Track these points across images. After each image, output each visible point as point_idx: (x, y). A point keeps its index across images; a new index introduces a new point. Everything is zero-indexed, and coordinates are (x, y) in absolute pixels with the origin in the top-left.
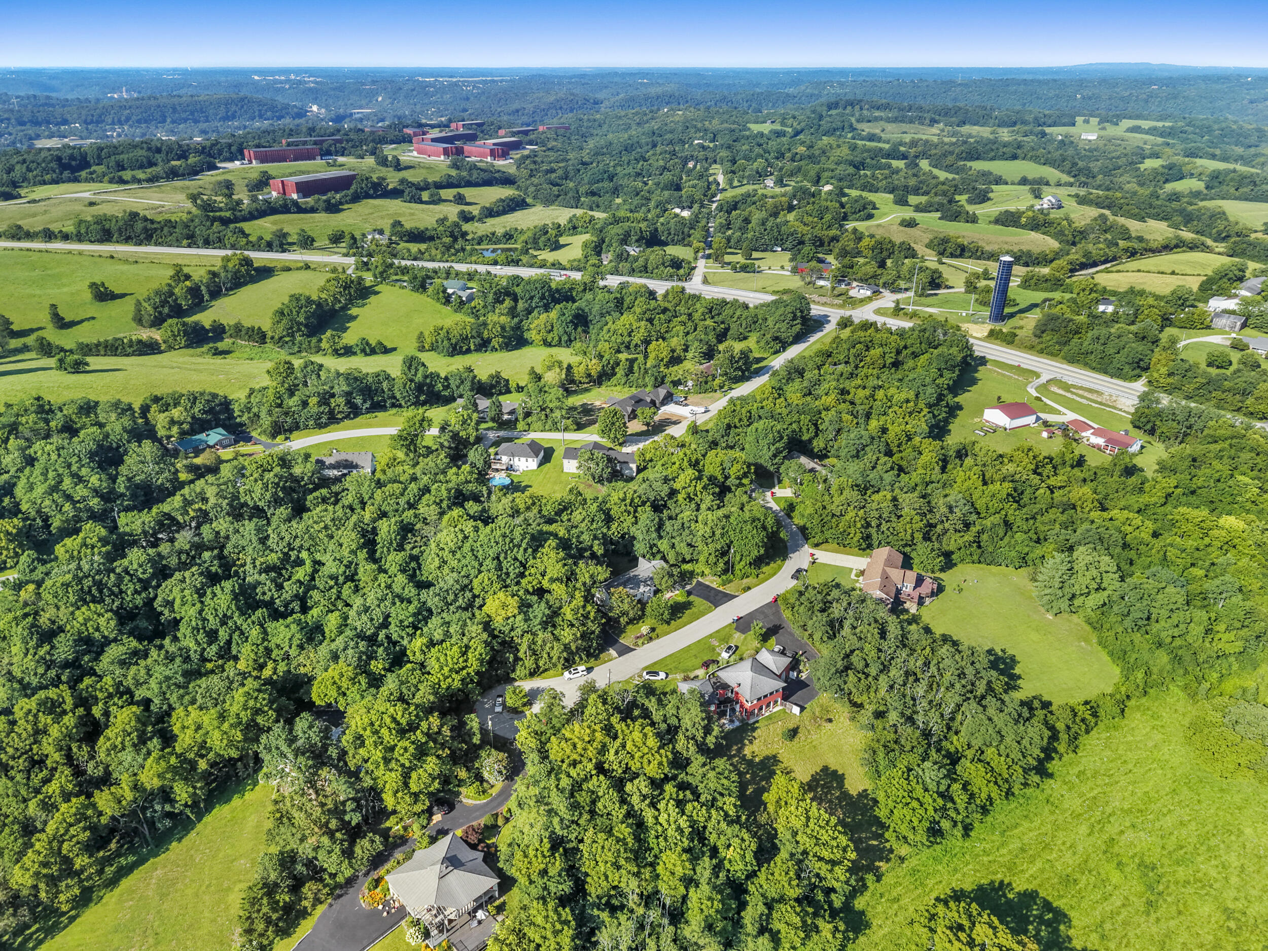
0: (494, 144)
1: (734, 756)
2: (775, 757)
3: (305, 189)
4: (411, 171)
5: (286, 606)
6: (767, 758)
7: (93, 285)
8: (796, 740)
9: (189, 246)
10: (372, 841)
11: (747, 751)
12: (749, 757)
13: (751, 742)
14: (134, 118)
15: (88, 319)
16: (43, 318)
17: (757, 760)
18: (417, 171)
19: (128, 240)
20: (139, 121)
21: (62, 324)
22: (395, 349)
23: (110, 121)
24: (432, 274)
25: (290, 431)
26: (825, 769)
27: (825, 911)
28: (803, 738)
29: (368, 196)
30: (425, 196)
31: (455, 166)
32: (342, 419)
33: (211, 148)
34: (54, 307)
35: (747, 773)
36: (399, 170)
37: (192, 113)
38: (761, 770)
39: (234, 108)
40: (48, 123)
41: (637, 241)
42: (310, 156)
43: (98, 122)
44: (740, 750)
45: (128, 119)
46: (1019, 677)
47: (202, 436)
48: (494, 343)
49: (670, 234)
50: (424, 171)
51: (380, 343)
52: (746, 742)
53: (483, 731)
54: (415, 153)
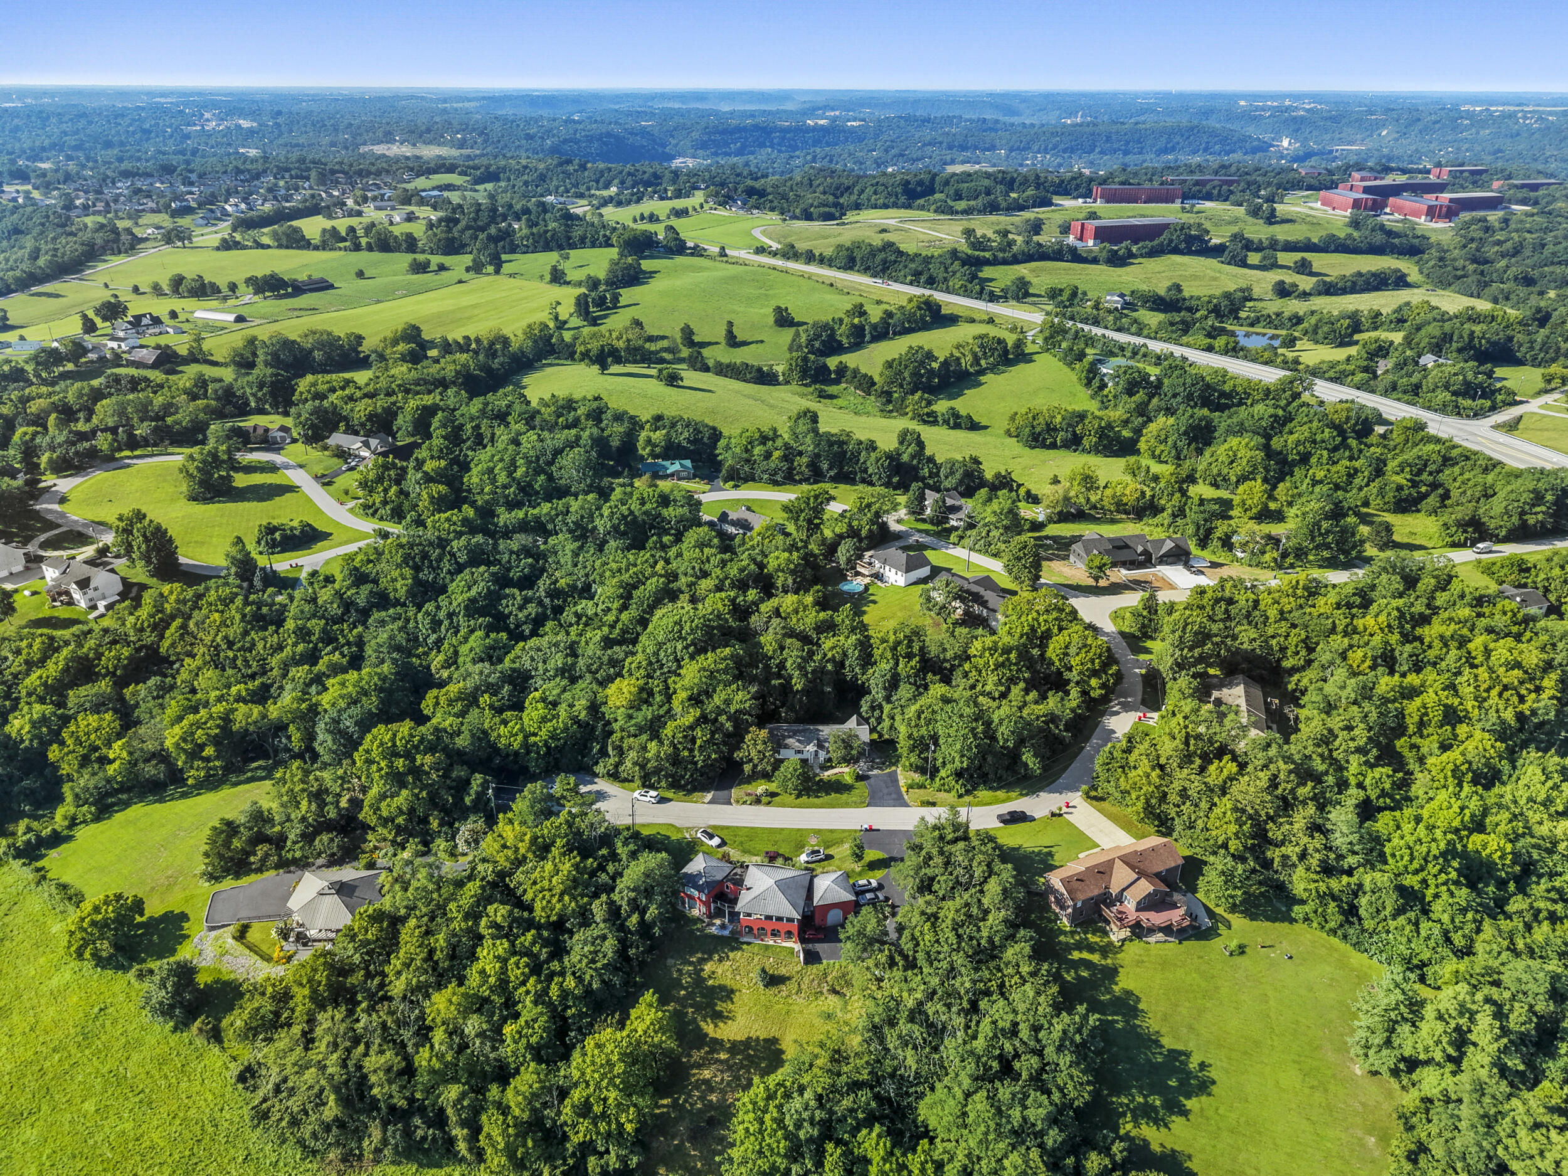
0: (1451, 200)
1: (691, 963)
2: (732, 991)
3: (1103, 234)
4: (1286, 226)
5: (518, 626)
6: (722, 988)
7: (779, 310)
8: (774, 990)
9: (911, 284)
10: (332, 840)
11: (708, 967)
12: (705, 974)
13: (720, 960)
14: (1062, 146)
15: (757, 342)
16: (720, 334)
17: (711, 982)
18: (1296, 226)
19: (866, 270)
20: (1065, 151)
21: (733, 341)
22: (986, 427)
23: (1036, 148)
24: (1116, 351)
25: (746, 481)
26: (774, 1041)
27: (564, 1164)
28: (784, 994)
29: (1176, 251)
30: (1254, 258)
31: (1355, 224)
32: (800, 482)
33: (1069, 182)
34: (730, 324)
35: (685, 989)
36: (1271, 223)
37: (1127, 143)
38: (703, 996)
39: (1178, 138)
40: (976, 148)
41: (1460, 351)
42: (1169, 199)
43: (1024, 149)
44: (703, 961)
45: (1055, 147)
46: (1184, 1113)
47: (667, 463)
48: (1086, 442)
49: (1532, 348)
50: (1304, 227)
51: (969, 417)
52: (716, 957)
53: (480, 795)
54: (1319, 205)
